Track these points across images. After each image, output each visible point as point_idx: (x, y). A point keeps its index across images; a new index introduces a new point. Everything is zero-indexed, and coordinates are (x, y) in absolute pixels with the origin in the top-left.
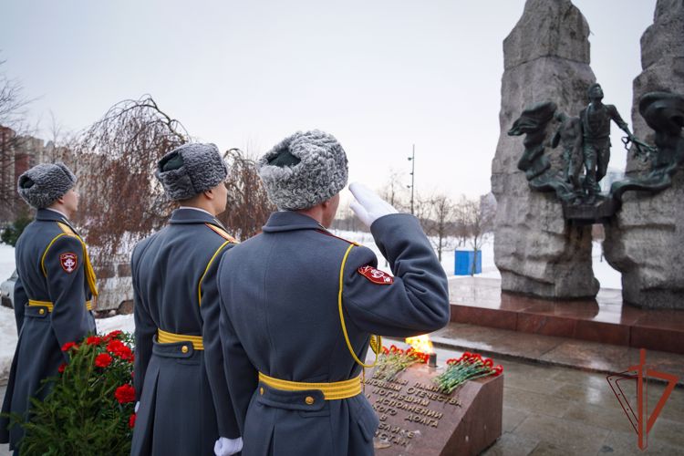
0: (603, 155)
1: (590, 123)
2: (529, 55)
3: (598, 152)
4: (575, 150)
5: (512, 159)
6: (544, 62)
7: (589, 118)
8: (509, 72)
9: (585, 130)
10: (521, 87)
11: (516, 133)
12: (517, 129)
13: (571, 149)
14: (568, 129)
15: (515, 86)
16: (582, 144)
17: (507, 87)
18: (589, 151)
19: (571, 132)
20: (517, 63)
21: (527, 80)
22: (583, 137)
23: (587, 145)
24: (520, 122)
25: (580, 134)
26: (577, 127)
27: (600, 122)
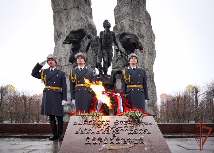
0: (110, 55)
1: (105, 38)
2: (67, 6)
3: (108, 53)
4: (99, 51)
5: (63, 59)
6: (76, 10)
7: (105, 36)
8: (57, 14)
9: (103, 42)
10: (64, 22)
11: (68, 42)
12: (68, 40)
13: (97, 51)
14: (94, 41)
15: (61, 21)
16: (102, 49)
17: (57, 21)
18: (105, 52)
19: (96, 43)
20: (61, 9)
21: (68, 19)
22: (102, 46)
23: (104, 50)
24: (70, 37)
25: (100, 44)
26: (98, 40)
27: (109, 38)
